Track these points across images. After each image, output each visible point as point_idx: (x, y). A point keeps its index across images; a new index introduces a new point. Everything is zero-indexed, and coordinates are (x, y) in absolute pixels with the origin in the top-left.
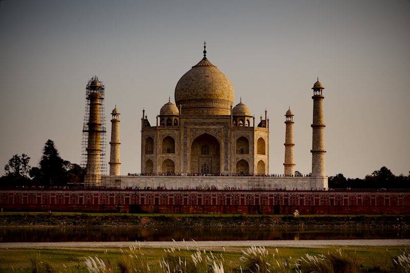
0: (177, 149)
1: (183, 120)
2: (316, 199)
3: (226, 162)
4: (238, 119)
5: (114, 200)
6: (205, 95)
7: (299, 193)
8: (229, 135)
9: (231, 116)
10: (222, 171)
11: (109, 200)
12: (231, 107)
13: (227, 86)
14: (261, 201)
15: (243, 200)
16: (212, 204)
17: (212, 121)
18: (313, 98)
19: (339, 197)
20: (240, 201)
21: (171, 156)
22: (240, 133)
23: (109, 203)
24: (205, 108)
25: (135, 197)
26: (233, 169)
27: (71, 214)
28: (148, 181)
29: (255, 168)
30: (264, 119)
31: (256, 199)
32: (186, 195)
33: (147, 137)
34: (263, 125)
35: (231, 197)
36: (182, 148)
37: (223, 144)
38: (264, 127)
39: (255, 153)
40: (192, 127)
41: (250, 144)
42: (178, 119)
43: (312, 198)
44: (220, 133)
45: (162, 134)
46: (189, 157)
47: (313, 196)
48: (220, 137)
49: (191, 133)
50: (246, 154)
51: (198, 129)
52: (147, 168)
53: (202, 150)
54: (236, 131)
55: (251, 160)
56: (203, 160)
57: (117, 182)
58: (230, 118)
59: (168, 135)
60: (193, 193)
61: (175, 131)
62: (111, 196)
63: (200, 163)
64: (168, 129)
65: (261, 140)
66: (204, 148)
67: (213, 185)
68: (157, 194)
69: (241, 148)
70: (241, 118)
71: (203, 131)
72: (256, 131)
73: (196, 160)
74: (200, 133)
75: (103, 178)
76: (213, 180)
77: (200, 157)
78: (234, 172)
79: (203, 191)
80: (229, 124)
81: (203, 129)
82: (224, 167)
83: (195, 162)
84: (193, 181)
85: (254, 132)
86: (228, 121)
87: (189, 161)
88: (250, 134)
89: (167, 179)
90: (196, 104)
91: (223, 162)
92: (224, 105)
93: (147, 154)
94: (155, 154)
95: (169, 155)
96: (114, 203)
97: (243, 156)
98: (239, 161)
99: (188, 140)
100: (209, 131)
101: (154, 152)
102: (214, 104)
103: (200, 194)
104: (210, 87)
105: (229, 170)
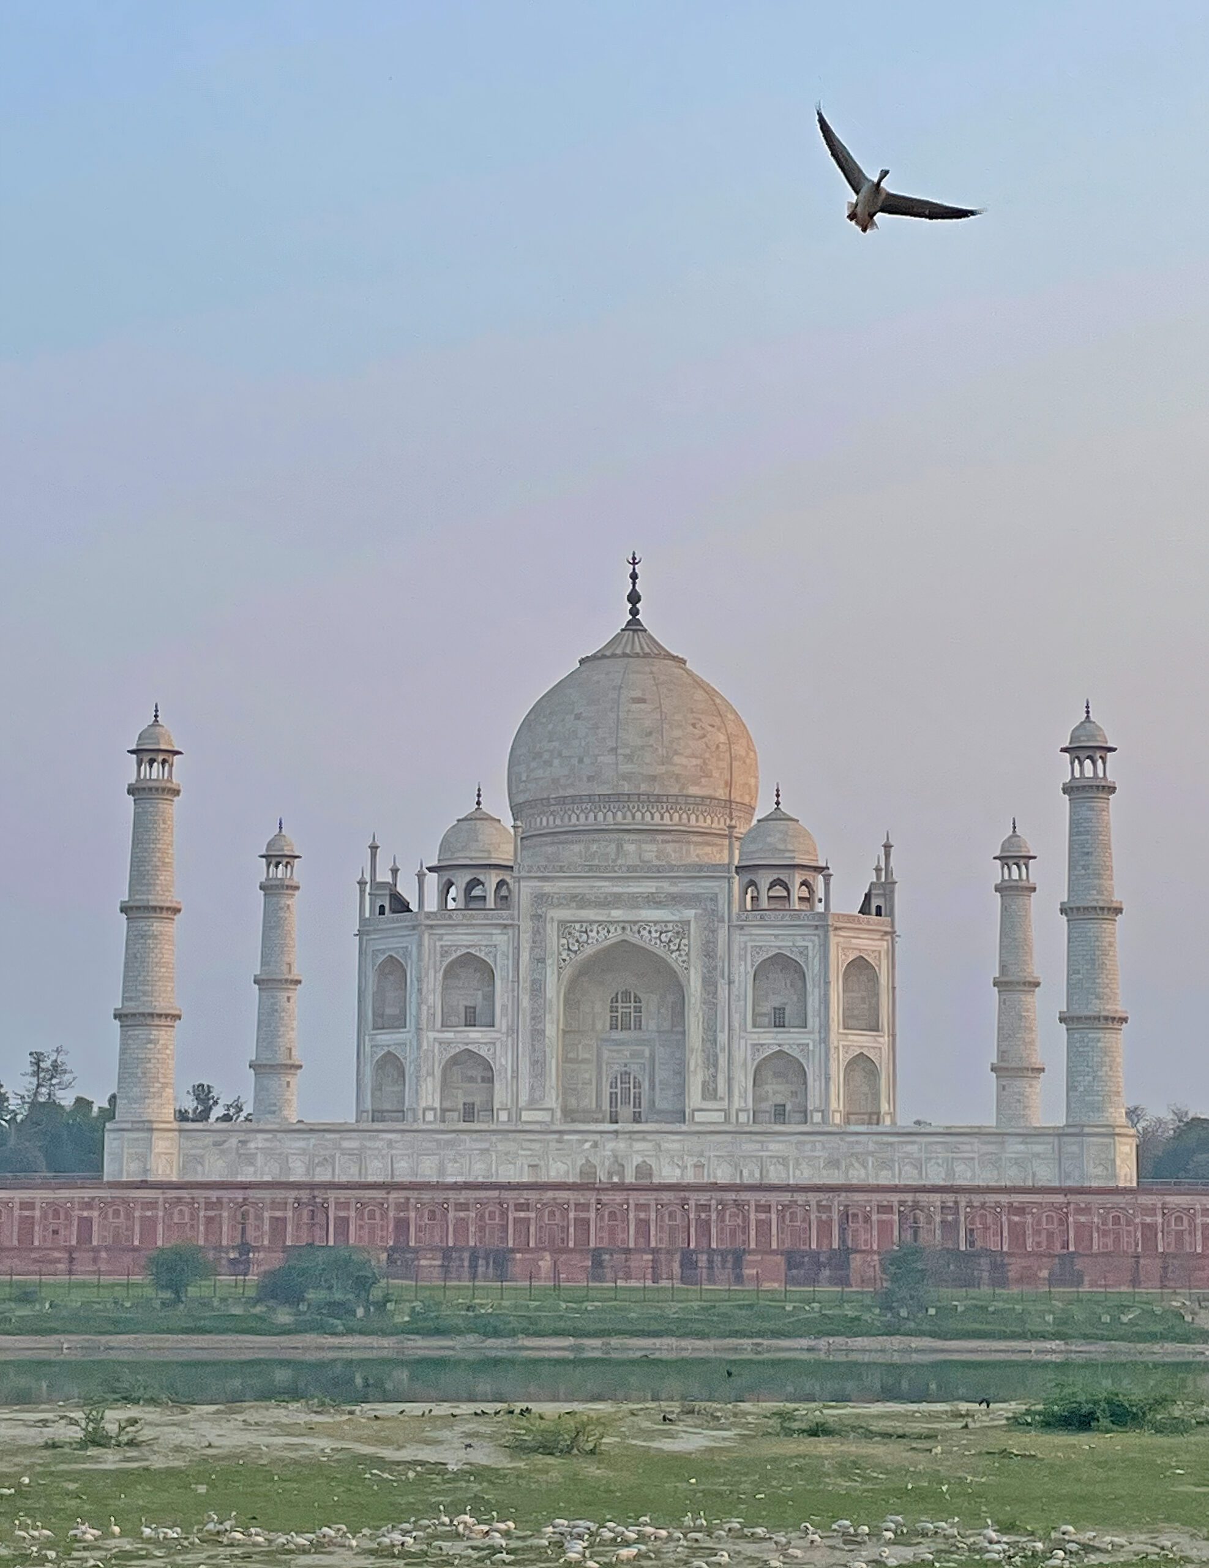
0: (504, 1007)
3: (711, 1062)
4: (764, 879)
6: (626, 777)
8: (721, 949)
9: (729, 865)
10: (694, 1097)
16: (632, 1245)
17: (649, 887)
18: (1067, 789)
19: (1179, 1216)
20: (753, 1233)
21: (476, 1037)
22: (771, 940)
23: (201, 1242)
24: (629, 831)
25: (312, 1214)
26: (741, 1093)
29: (833, 1089)
31: (820, 1222)
32: (526, 1207)
33: (381, 959)
35: (714, 1216)
37: (695, 989)
38: (879, 914)
39: (833, 1025)
40: (565, 914)
41: (809, 987)
42: (509, 878)
43: (1063, 1222)
44: (685, 941)
45: (438, 944)
46: (554, 1040)
47: (1067, 1214)
48: (685, 958)
49: (564, 941)
50: (792, 1030)
51: (592, 922)
52: (381, 1089)
53: (613, 1009)
54: (753, 932)
55: (817, 1053)
56: (618, 1051)
57: (242, 1151)
58: (724, 877)
59: (464, 951)
60: (554, 1199)
61: (494, 931)
62: (213, 1209)
63: (604, 1067)
64: (465, 922)
65: (860, 967)
66: (620, 1005)
67: (644, 1162)
68: (402, 1200)
69: (777, 1005)
70: (773, 876)
71: (612, 930)
72: (836, 929)
73: (587, 1056)
74: (598, 940)
75: (183, 1134)
76: (644, 1140)
77: (606, 1040)
78: (743, 1105)
79: (598, 1190)
80: (720, 902)
81: (612, 923)
82: (704, 1083)
83: (584, 1061)
84: (560, 1146)
85: (826, 937)
86: (717, 890)
87: (554, 1061)
88: (810, 944)
89: (453, 1135)
90: (592, 815)
91: (695, 1060)
92: (709, 821)
93: (383, 1028)
94: (413, 1029)
95: (473, 1035)
96: (224, 1243)
97: (780, 1036)
98: (764, 1059)
99: (549, 970)
100: (639, 932)
101: (410, 1021)
102: (667, 815)
103: (582, 1201)
104: (652, 746)
105: (722, 1099)
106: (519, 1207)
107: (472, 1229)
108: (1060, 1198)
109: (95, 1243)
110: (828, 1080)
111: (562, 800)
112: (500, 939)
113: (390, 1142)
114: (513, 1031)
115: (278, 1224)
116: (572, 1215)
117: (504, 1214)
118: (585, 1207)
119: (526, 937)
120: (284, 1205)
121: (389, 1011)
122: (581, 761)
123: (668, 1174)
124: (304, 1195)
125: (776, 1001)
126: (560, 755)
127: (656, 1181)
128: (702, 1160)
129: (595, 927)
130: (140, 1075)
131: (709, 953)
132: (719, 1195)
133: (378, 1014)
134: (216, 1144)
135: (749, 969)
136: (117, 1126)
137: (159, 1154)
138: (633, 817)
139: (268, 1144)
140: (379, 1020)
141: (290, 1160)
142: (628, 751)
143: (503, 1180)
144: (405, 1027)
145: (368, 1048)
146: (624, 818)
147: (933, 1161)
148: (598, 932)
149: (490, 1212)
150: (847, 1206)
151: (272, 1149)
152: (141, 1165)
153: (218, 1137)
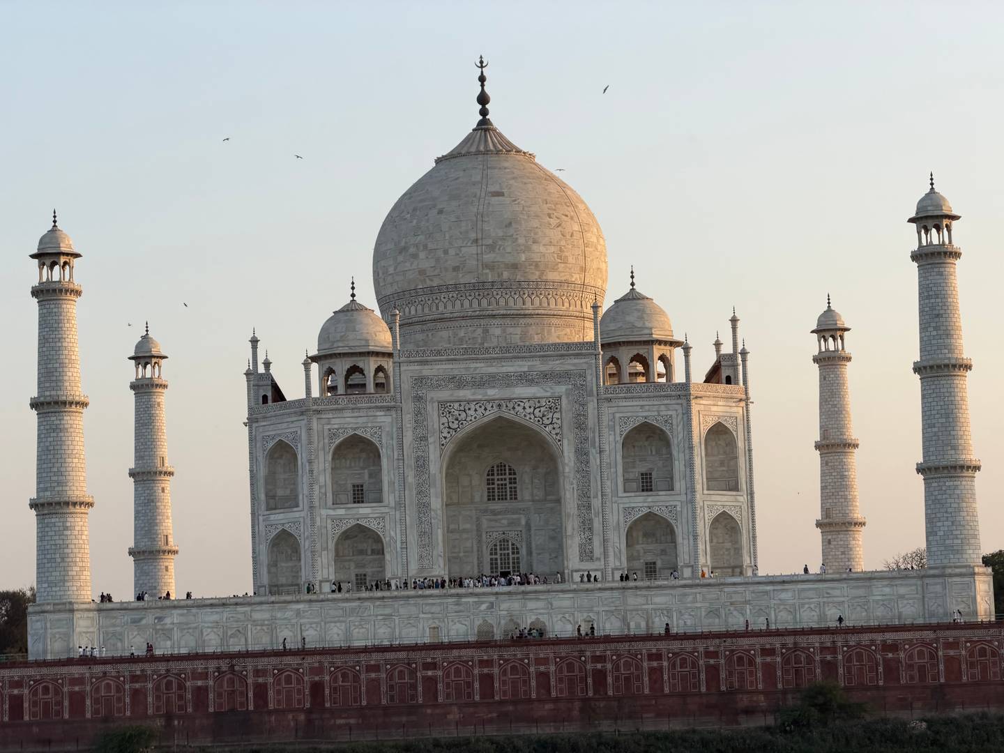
0: (391, 483)
1: (409, 371)
2: (949, 660)
3: (587, 526)
4: (625, 355)
5: (150, 699)
6: (491, 267)
7: (879, 637)
8: (591, 421)
9: (595, 343)
10: (573, 560)
11: (128, 700)
12: (595, 308)
13: (576, 227)
14: (731, 674)
15: (656, 673)
16: (534, 696)
17: (522, 366)
18: (915, 257)
20: (646, 679)
21: (365, 513)
22: (637, 410)
23: (128, 713)
24: (493, 316)
25: (231, 682)
28: (279, 615)
29: (701, 547)
30: (727, 349)
31: (708, 667)
32: (433, 666)
33: (271, 444)
34: (725, 373)
35: (609, 666)
36: (411, 479)
37: (568, 459)
38: (729, 380)
39: (698, 487)
40: (444, 395)
41: (675, 453)
42: (388, 364)
43: (933, 656)
44: (557, 415)
45: (327, 427)
46: (439, 512)
47: (936, 648)
48: (558, 431)
49: (444, 420)
50: (661, 493)
51: (469, 402)
52: (276, 565)
53: (490, 482)
54: (621, 404)
55: (685, 515)
56: (496, 521)
57: (158, 627)
58: (591, 354)
59: (351, 433)
60: (460, 657)
61: (378, 413)
62: (137, 682)
63: (484, 536)
64: (350, 406)
65: (719, 432)
66: (496, 477)
67: (537, 619)
68: (317, 665)
69: (644, 470)
70: (634, 351)
71: (489, 407)
72: (696, 398)
73: (468, 526)
74: (476, 418)
75: (103, 614)
76: (538, 599)
77: (486, 511)
78: (618, 564)
79: (500, 646)
80: (589, 378)
81: (488, 401)
82: (580, 546)
83: (465, 531)
84: (456, 608)
85: (689, 405)
86: (585, 366)
87: (440, 532)
88: (673, 413)
89: (356, 604)
90: (458, 302)
91: (572, 526)
92: (567, 305)
93: (275, 509)
94: (306, 508)
95: (362, 511)
96: (150, 712)
97: (650, 499)
98: (636, 521)
99: (431, 447)
100: (514, 408)
101: (303, 501)
102: (528, 300)
103: (485, 658)
104: (512, 235)
105: (598, 559)
106: (427, 666)
107: (383, 688)
108: (929, 635)
109: (26, 718)
110: (695, 537)
111: (431, 290)
112: (384, 419)
113: (298, 613)
114: (400, 505)
115: (201, 693)
116: (476, 671)
117: (413, 673)
118: (488, 663)
119: (408, 419)
120: (205, 676)
121: (280, 492)
122: (446, 252)
123: (561, 628)
124: (224, 665)
125: (643, 468)
126: (425, 247)
127: (551, 636)
128: (590, 614)
129: (472, 406)
130: (59, 560)
131: (580, 425)
132: (613, 646)
133: (270, 496)
134: (134, 621)
135: (618, 438)
136: (37, 609)
137: (80, 633)
138: (497, 303)
139: (183, 619)
140: (272, 502)
141: (205, 634)
142: (490, 242)
143: (406, 642)
144: (297, 506)
145: (262, 527)
146: (489, 305)
147: (807, 606)
148: (476, 410)
149: (401, 672)
150: (732, 651)
151: (187, 624)
152: (66, 644)
153: (136, 615)
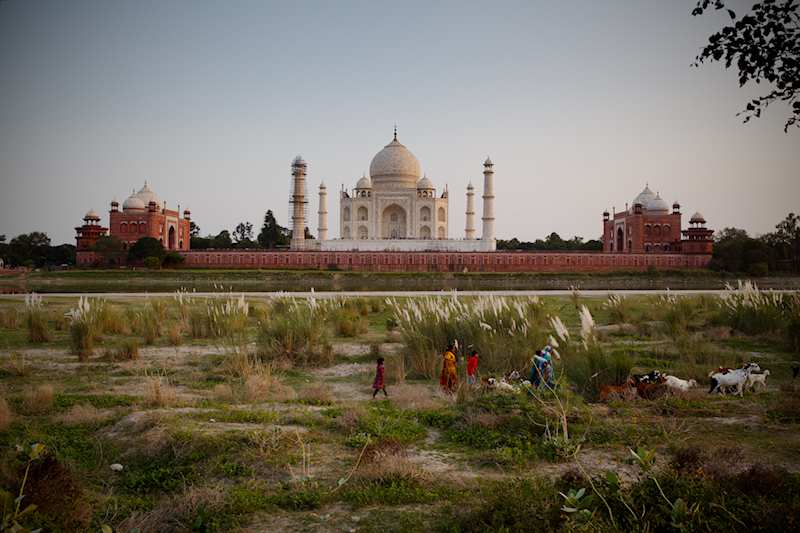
1: (375, 193)
2: (485, 259)
3: (412, 227)
5: (315, 260)
7: (471, 254)
9: (415, 188)
11: (310, 260)
12: (416, 181)
14: (439, 261)
15: (423, 260)
17: (400, 192)
19: (504, 257)
21: (364, 223)
26: (417, 234)
27: (276, 271)
28: (345, 243)
30: (445, 191)
31: (434, 258)
32: (375, 256)
33: (345, 207)
34: (444, 196)
36: (374, 216)
37: (408, 213)
43: (482, 258)
44: (406, 203)
45: (356, 204)
46: (380, 223)
48: (406, 207)
49: (382, 203)
50: (428, 221)
52: (345, 232)
53: (391, 217)
54: (420, 202)
55: (433, 226)
56: (392, 226)
57: (318, 245)
59: (362, 205)
61: (368, 201)
62: (313, 256)
63: (390, 229)
64: (362, 199)
65: (441, 209)
67: (399, 247)
68: (351, 254)
69: (425, 216)
71: (392, 201)
72: (437, 201)
73: (386, 227)
75: (306, 241)
77: (390, 223)
80: (413, 196)
82: (410, 232)
85: (434, 202)
86: (413, 193)
87: (380, 227)
88: (431, 204)
89: (361, 241)
90: (387, 178)
91: (408, 227)
92: (410, 180)
93: (345, 221)
97: (425, 222)
98: (422, 227)
99: (379, 209)
100: (397, 201)
101: (351, 220)
102: (402, 178)
104: (399, 164)
105: (414, 234)
107: (365, 260)
108: (481, 254)
109: (289, 263)
111: (381, 175)
114: (372, 221)
115: (326, 259)
116: (384, 257)
117: (371, 257)
119: (374, 203)
120: (327, 256)
121: (347, 218)
122: (385, 167)
123: (404, 249)
124: (331, 253)
126: (380, 166)
127: (401, 251)
129: (388, 201)
131: (411, 206)
132: (415, 253)
133: (344, 218)
134: (312, 244)
135: (419, 209)
136: (293, 240)
139: (328, 243)
142: (394, 165)
143: (370, 250)
145: (342, 225)
146: (394, 179)
149: (368, 257)
150: (439, 255)
152: (298, 247)
